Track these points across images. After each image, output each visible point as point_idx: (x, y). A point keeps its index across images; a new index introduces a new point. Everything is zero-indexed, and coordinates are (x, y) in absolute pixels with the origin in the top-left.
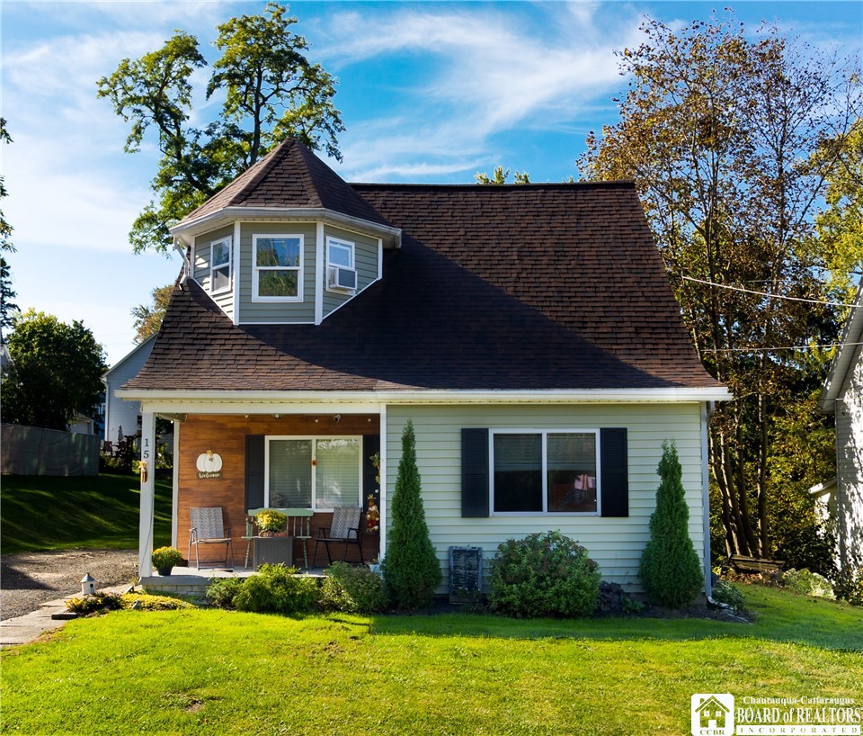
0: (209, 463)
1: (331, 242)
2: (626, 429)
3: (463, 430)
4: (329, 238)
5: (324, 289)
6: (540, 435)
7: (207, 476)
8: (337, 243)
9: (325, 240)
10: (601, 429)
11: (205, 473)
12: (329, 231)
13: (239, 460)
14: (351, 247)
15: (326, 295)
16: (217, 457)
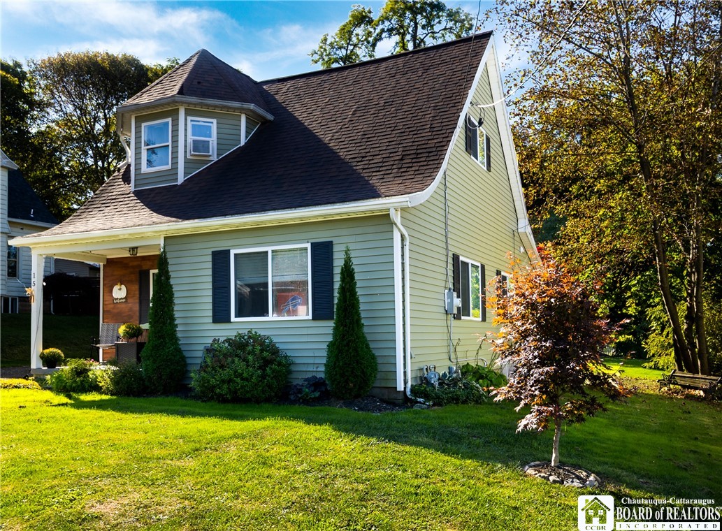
0: (119, 292)
1: (192, 121)
2: (332, 242)
3: (213, 252)
4: (189, 118)
5: (185, 157)
6: (267, 252)
7: (118, 301)
8: (199, 121)
9: (186, 119)
10: (312, 244)
11: (117, 299)
12: (188, 112)
13: (136, 287)
14: (212, 123)
15: (187, 161)
16: (123, 287)
